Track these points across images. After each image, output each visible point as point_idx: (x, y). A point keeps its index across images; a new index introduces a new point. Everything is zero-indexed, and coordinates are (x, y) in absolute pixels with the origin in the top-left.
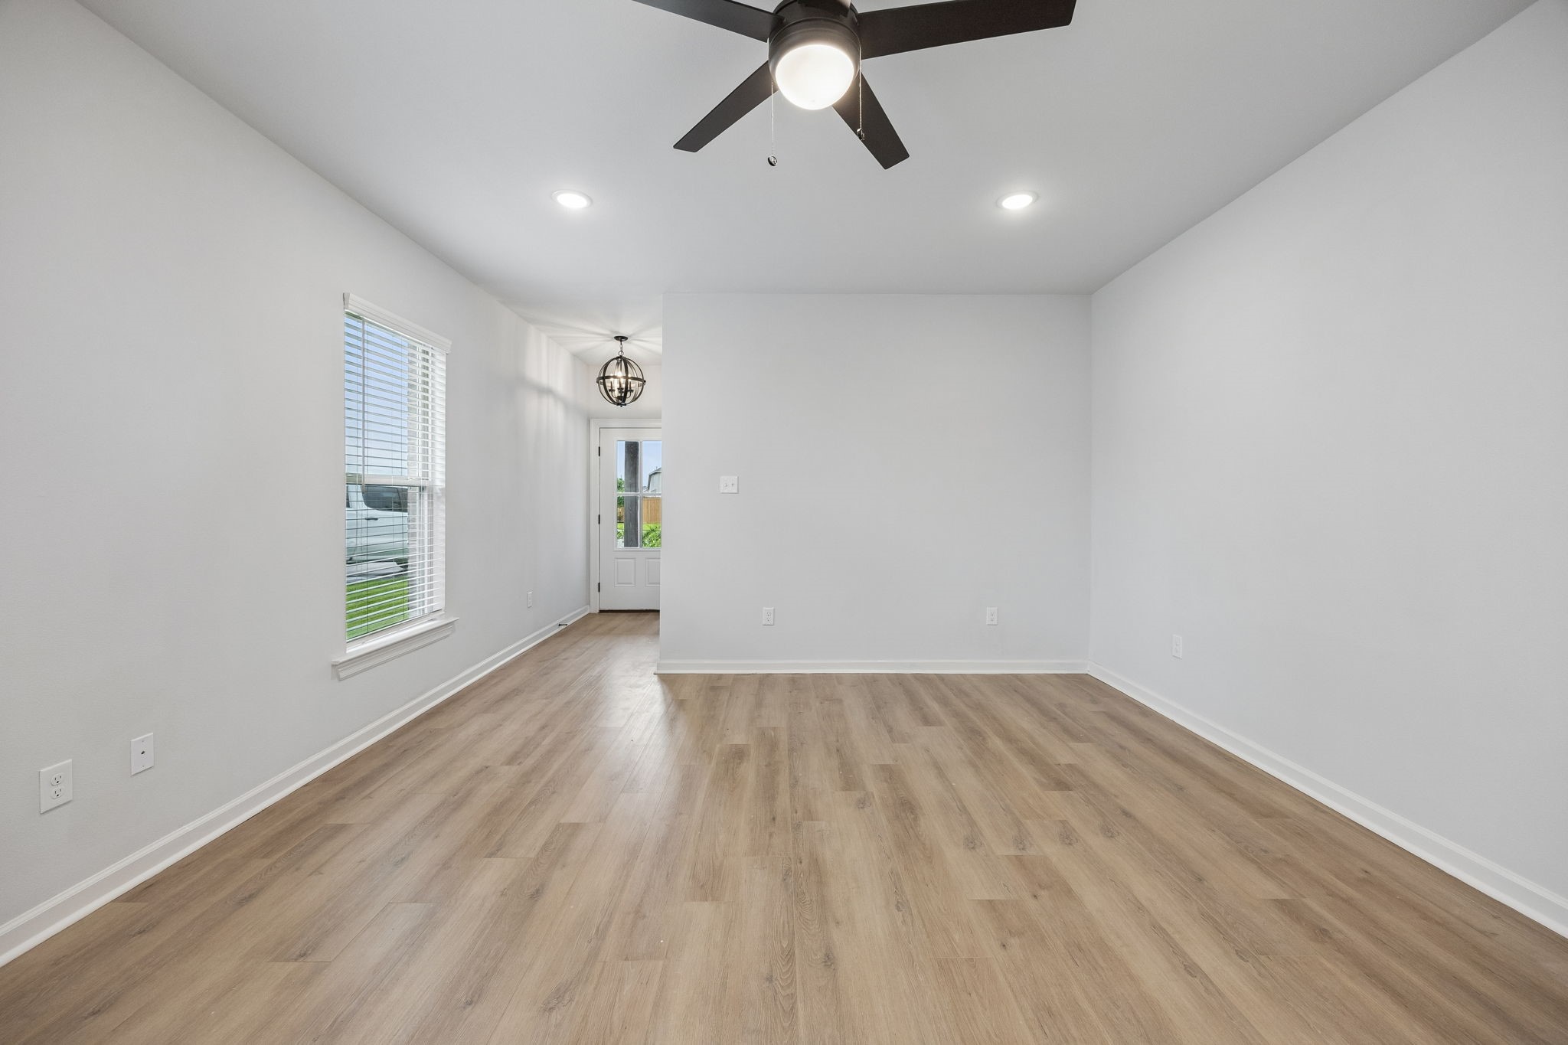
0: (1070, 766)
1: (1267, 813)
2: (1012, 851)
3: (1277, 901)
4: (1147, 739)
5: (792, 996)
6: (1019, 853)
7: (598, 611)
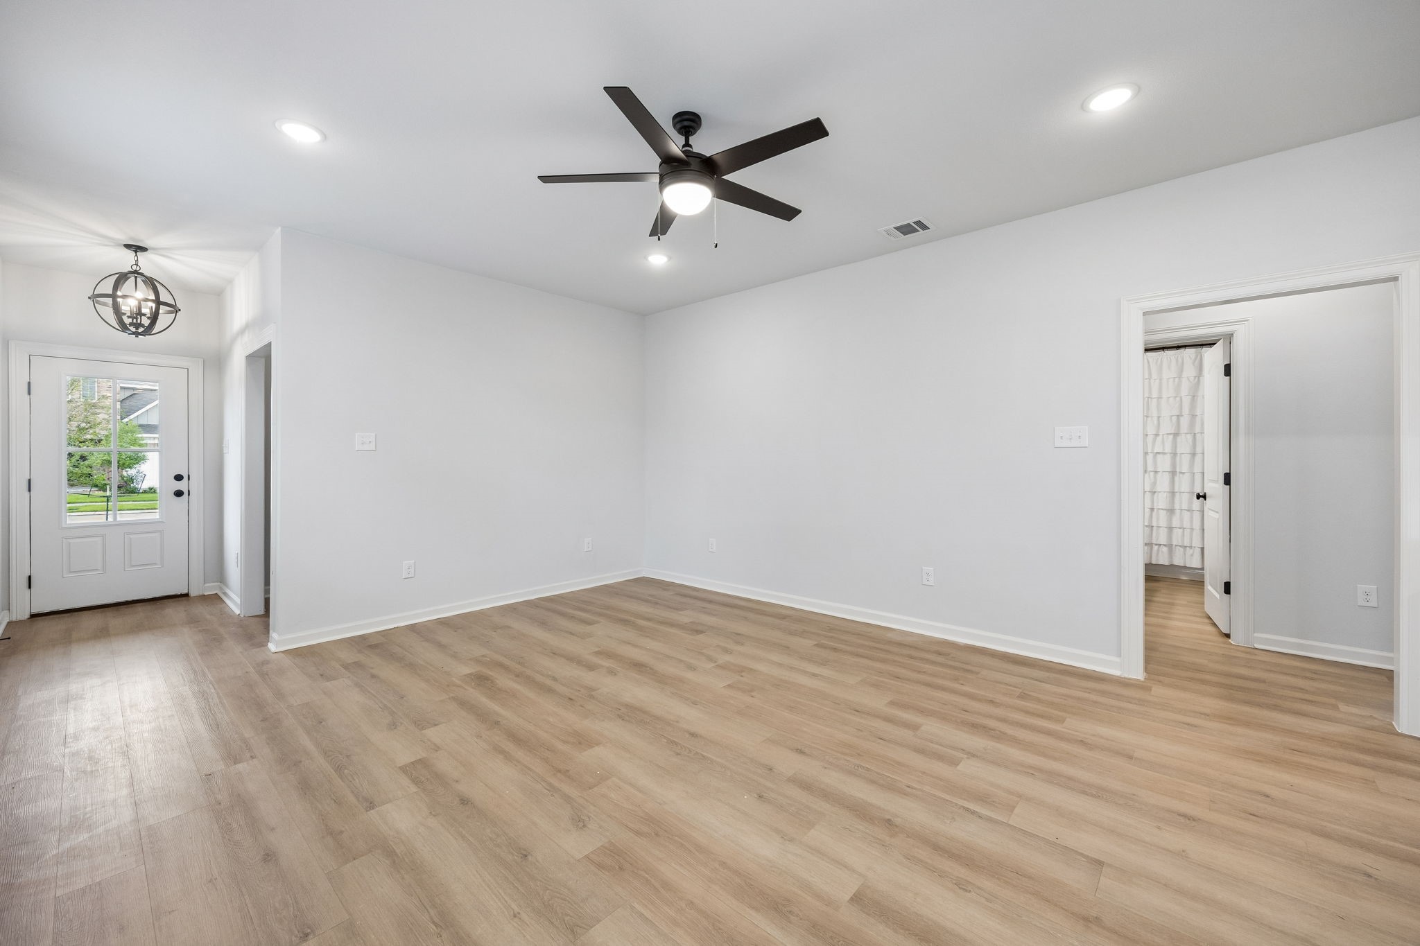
0: (691, 622)
1: (784, 617)
2: (713, 665)
3: (815, 645)
4: (710, 602)
5: (697, 753)
6: (716, 664)
7: (27, 616)
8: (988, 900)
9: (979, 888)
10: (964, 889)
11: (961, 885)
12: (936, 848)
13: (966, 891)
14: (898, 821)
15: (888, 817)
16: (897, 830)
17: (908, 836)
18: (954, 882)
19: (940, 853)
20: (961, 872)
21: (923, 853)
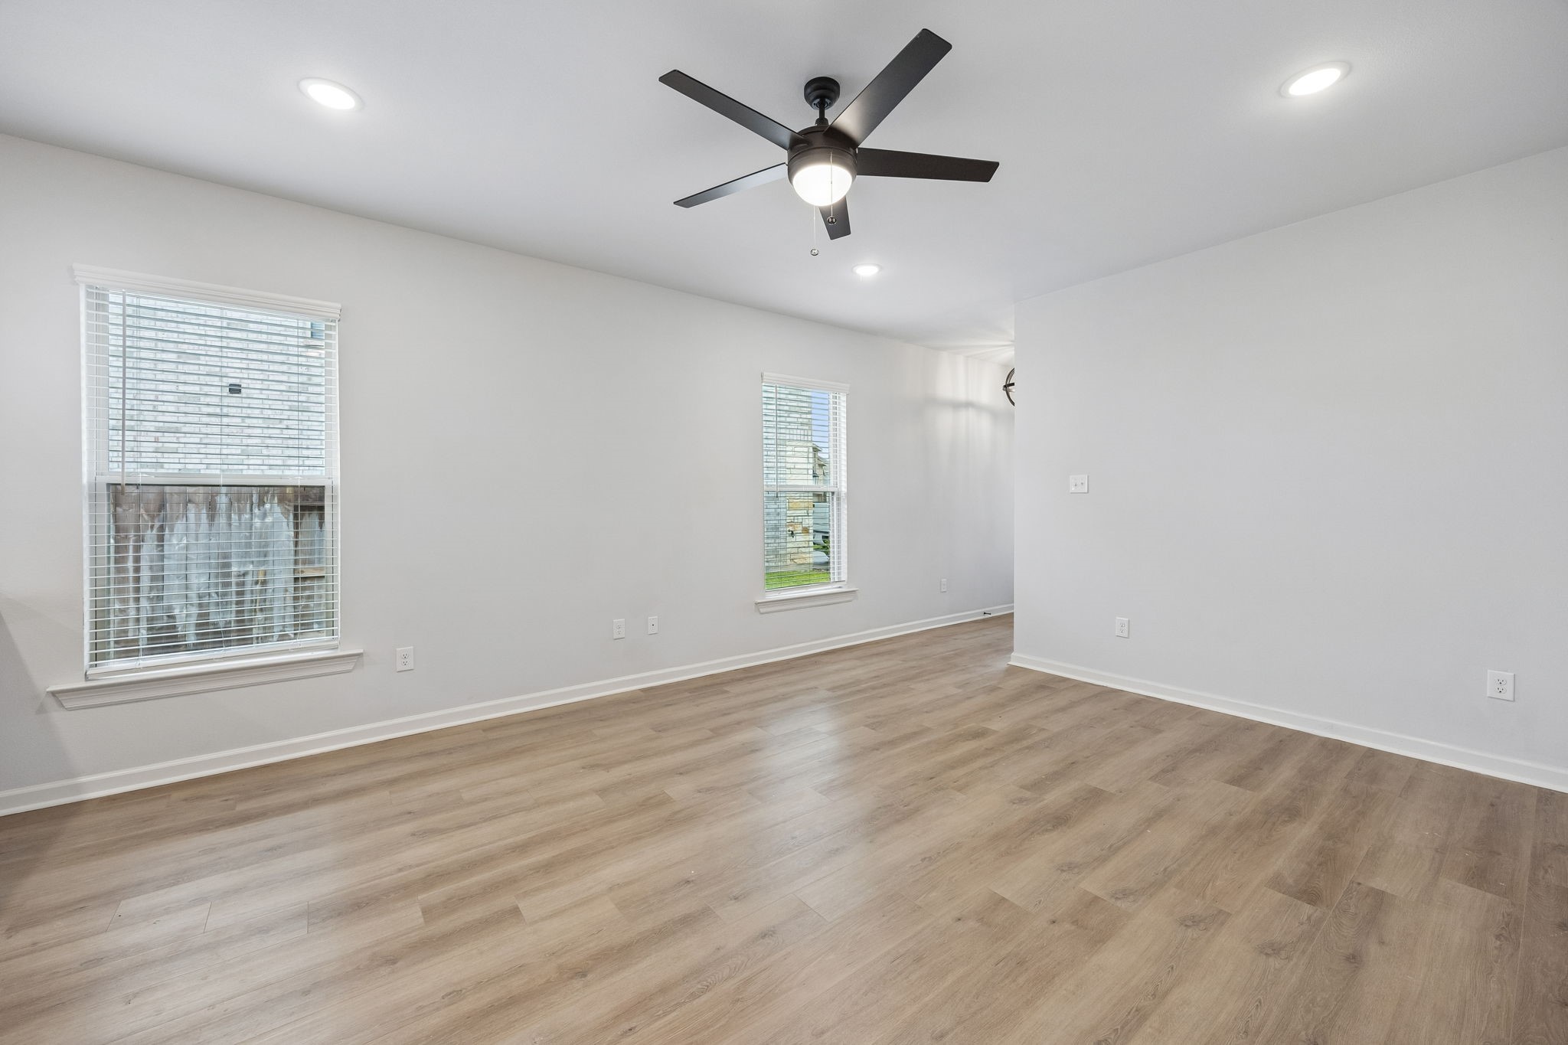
8: (422, 1007)
9: (438, 1009)
10: (450, 994)
11: (455, 995)
12: (512, 1001)
13: (447, 995)
14: (577, 984)
15: (590, 977)
16: (565, 976)
17: (548, 981)
18: (464, 991)
19: (504, 1000)
20: (465, 1006)
21: (516, 984)
